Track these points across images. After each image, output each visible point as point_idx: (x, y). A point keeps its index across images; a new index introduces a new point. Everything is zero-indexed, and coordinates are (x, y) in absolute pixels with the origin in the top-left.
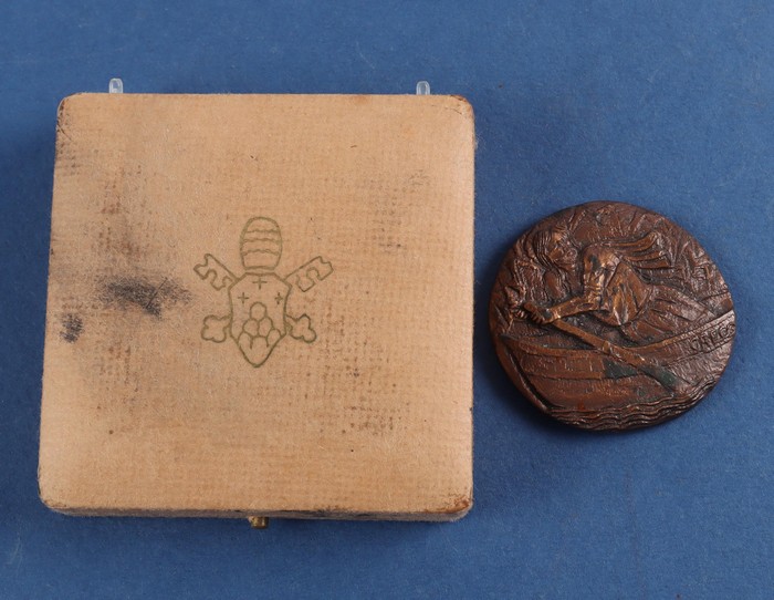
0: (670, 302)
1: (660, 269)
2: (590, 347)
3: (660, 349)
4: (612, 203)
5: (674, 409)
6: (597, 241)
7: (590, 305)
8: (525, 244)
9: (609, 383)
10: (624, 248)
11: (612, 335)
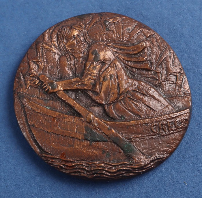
0: (144, 95)
1: (143, 69)
2: (79, 115)
3: (128, 127)
4: (120, 16)
5: (129, 171)
6: (103, 40)
7: (86, 85)
8: (52, 33)
9: (86, 143)
10: (120, 49)
11: (97, 109)
